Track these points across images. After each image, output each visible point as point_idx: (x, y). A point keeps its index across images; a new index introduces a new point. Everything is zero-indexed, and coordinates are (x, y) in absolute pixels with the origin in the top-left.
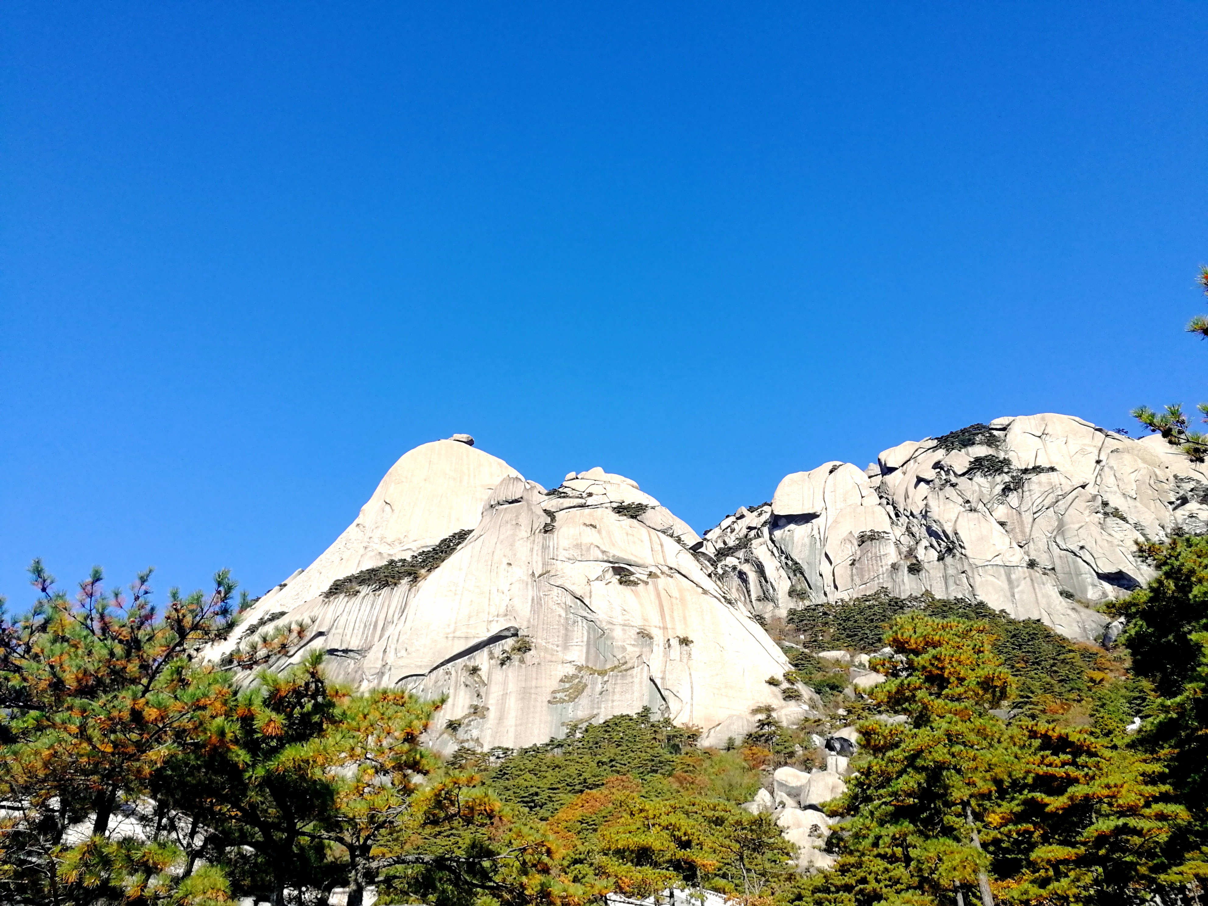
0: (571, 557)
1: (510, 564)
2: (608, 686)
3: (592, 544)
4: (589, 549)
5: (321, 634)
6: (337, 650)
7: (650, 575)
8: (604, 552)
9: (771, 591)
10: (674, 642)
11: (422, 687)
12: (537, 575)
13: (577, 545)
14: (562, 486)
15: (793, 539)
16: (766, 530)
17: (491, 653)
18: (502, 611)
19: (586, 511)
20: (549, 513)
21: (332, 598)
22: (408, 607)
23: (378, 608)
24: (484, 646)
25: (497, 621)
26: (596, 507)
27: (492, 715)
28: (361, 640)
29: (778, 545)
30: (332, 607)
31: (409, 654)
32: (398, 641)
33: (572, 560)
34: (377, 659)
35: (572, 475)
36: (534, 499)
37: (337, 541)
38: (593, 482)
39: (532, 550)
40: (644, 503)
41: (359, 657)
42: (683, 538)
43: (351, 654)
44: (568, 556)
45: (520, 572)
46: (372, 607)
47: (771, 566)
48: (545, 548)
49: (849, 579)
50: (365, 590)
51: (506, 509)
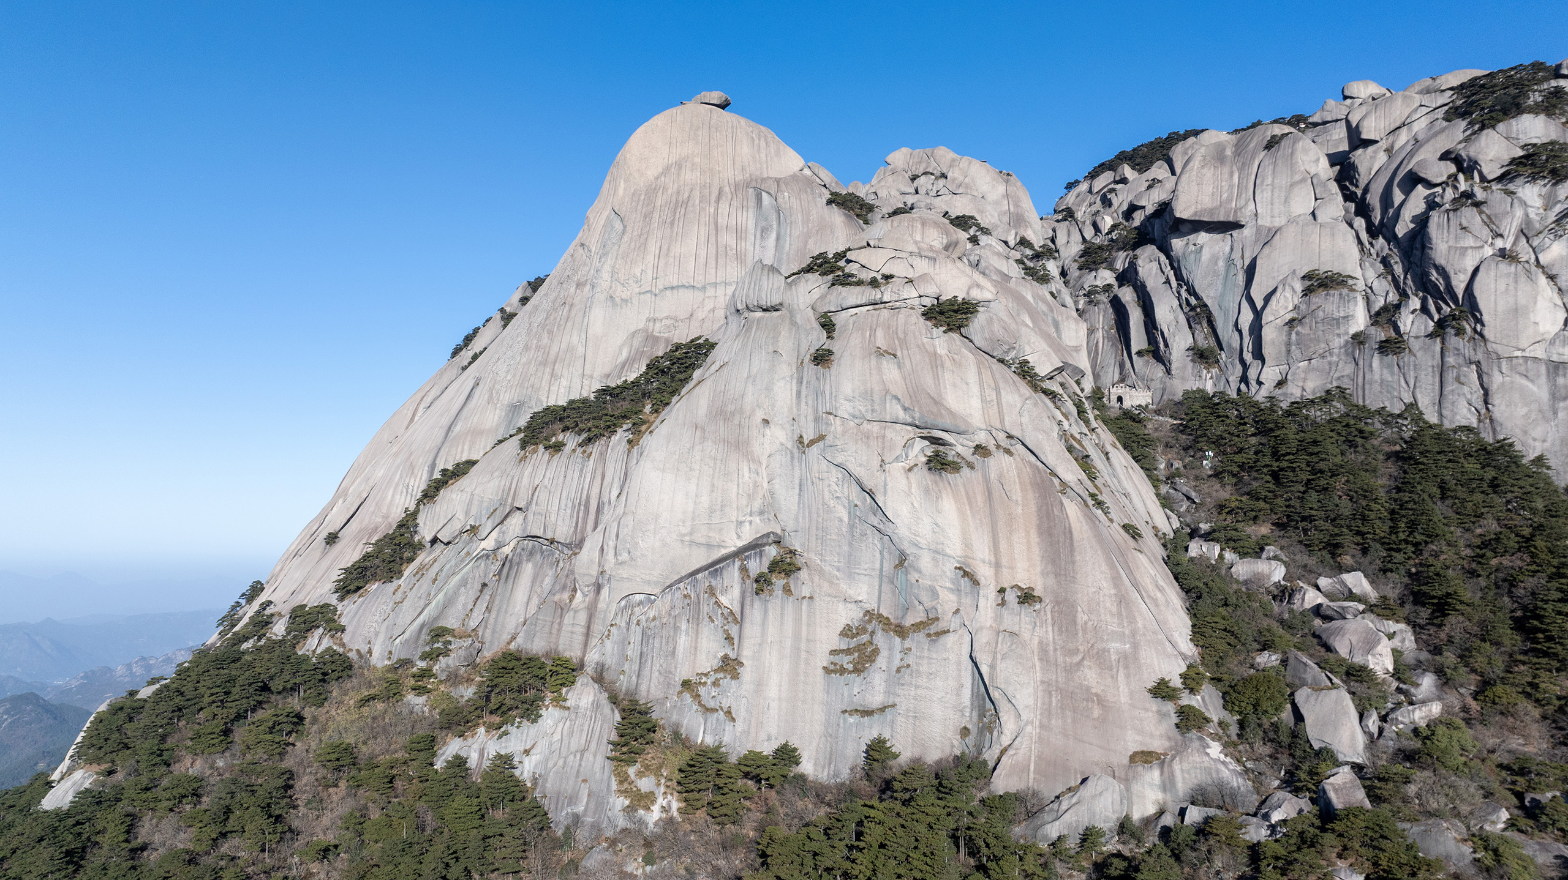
0: (857, 413)
1: (768, 422)
2: (910, 660)
3: (888, 390)
4: (882, 399)
5: (518, 510)
6: (540, 539)
7: (979, 449)
8: (907, 407)
9: (1162, 345)
10: (1011, 597)
11: (652, 616)
13: (866, 390)
15: (1199, 258)
17: (744, 570)
18: (758, 504)
19: (882, 314)
21: (529, 449)
22: (628, 481)
24: (734, 560)
25: (751, 524)
26: (896, 307)
27: (747, 673)
28: (570, 527)
29: (1176, 265)
30: (528, 470)
31: (632, 559)
32: (617, 536)
33: (859, 418)
34: (592, 561)
39: (799, 396)
40: (974, 296)
41: (569, 554)
43: (559, 548)
44: (851, 410)
45: (782, 436)
46: (581, 474)
48: (818, 391)
49: (1284, 349)
50: (570, 441)
51: (759, 320)
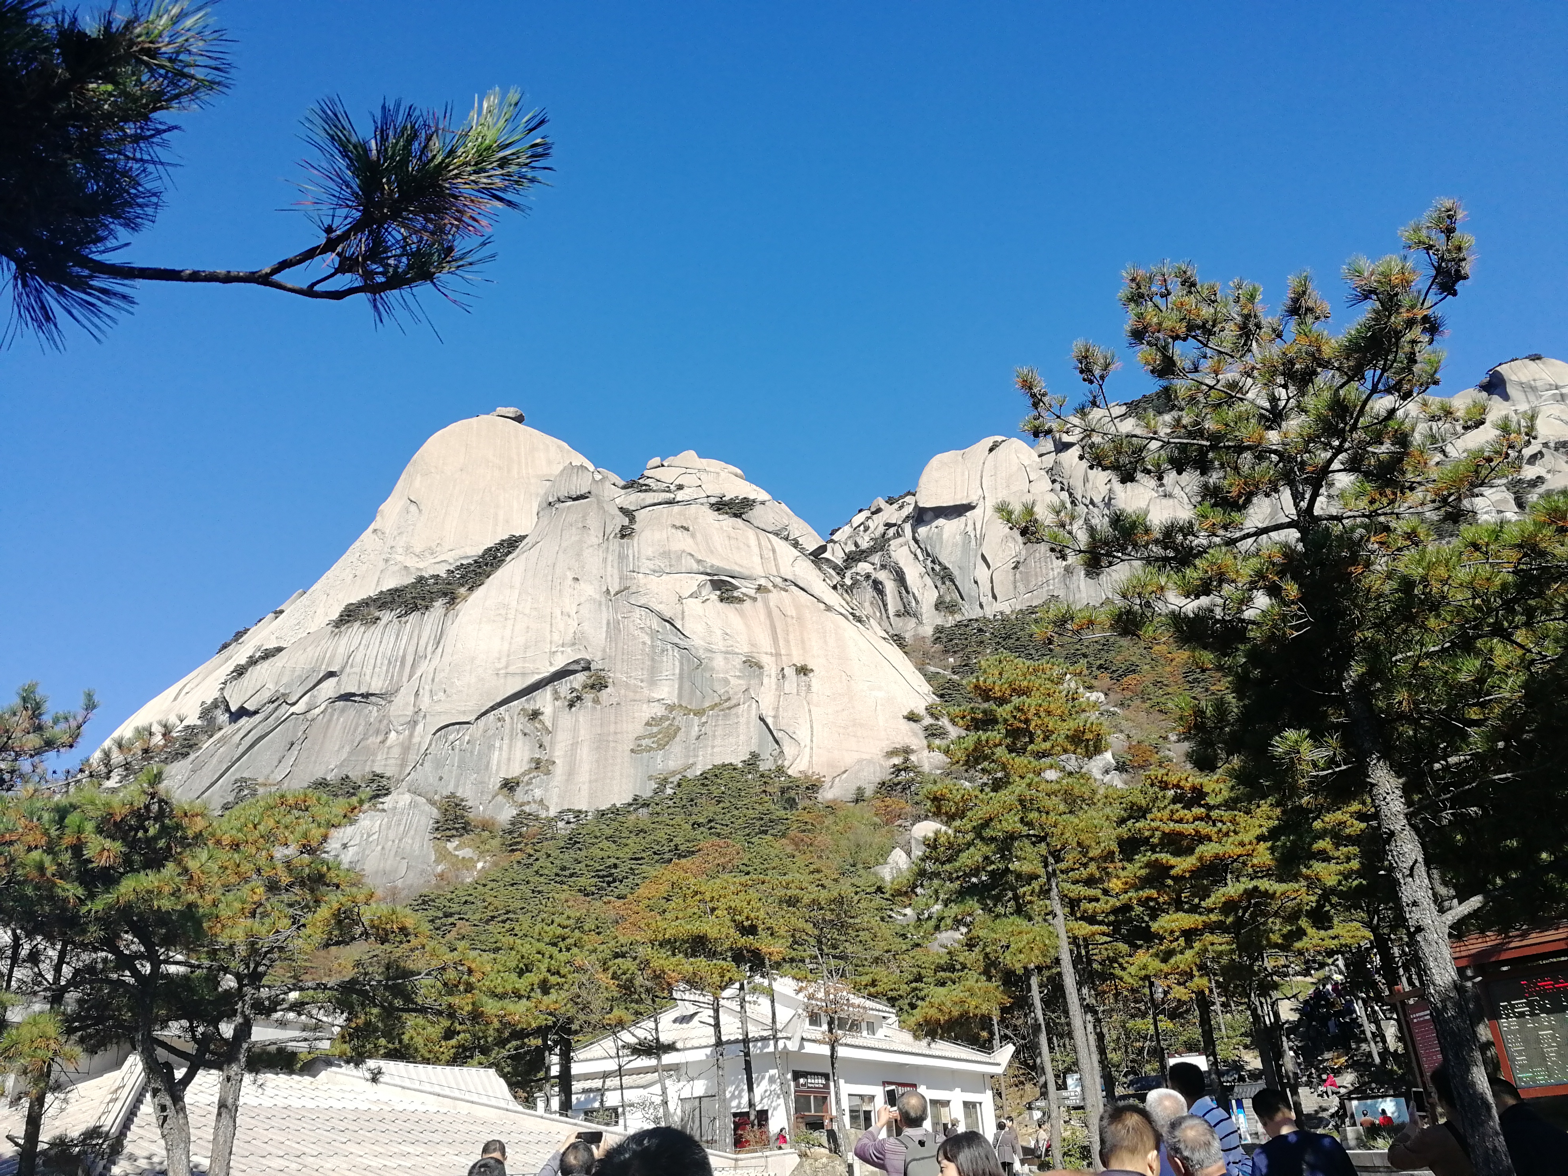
0: (657, 568)
1: (577, 579)
2: (706, 729)
3: (684, 551)
4: (679, 558)
5: (331, 674)
6: (354, 695)
7: (759, 588)
8: (699, 562)
9: (913, 604)
10: (790, 672)
11: (467, 738)
12: (612, 593)
13: (664, 552)
14: (642, 476)
15: (941, 538)
16: (908, 527)
17: (556, 692)
18: (569, 638)
19: (676, 508)
20: (628, 513)
21: (343, 628)
22: (444, 637)
24: (546, 685)
25: (562, 652)
26: (688, 503)
27: (559, 770)
28: (385, 680)
29: (923, 546)
30: (344, 640)
31: (448, 696)
32: (433, 680)
33: (659, 572)
35: (656, 461)
36: (606, 494)
37: (348, 553)
38: (684, 470)
39: (605, 560)
40: (752, 497)
41: (383, 703)
42: (800, 540)
43: (373, 699)
44: (652, 567)
45: (590, 590)
46: (397, 638)
47: (913, 573)
48: (622, 557)
49: (1011, 587)
50: (386, 616)
51: (569, 507)
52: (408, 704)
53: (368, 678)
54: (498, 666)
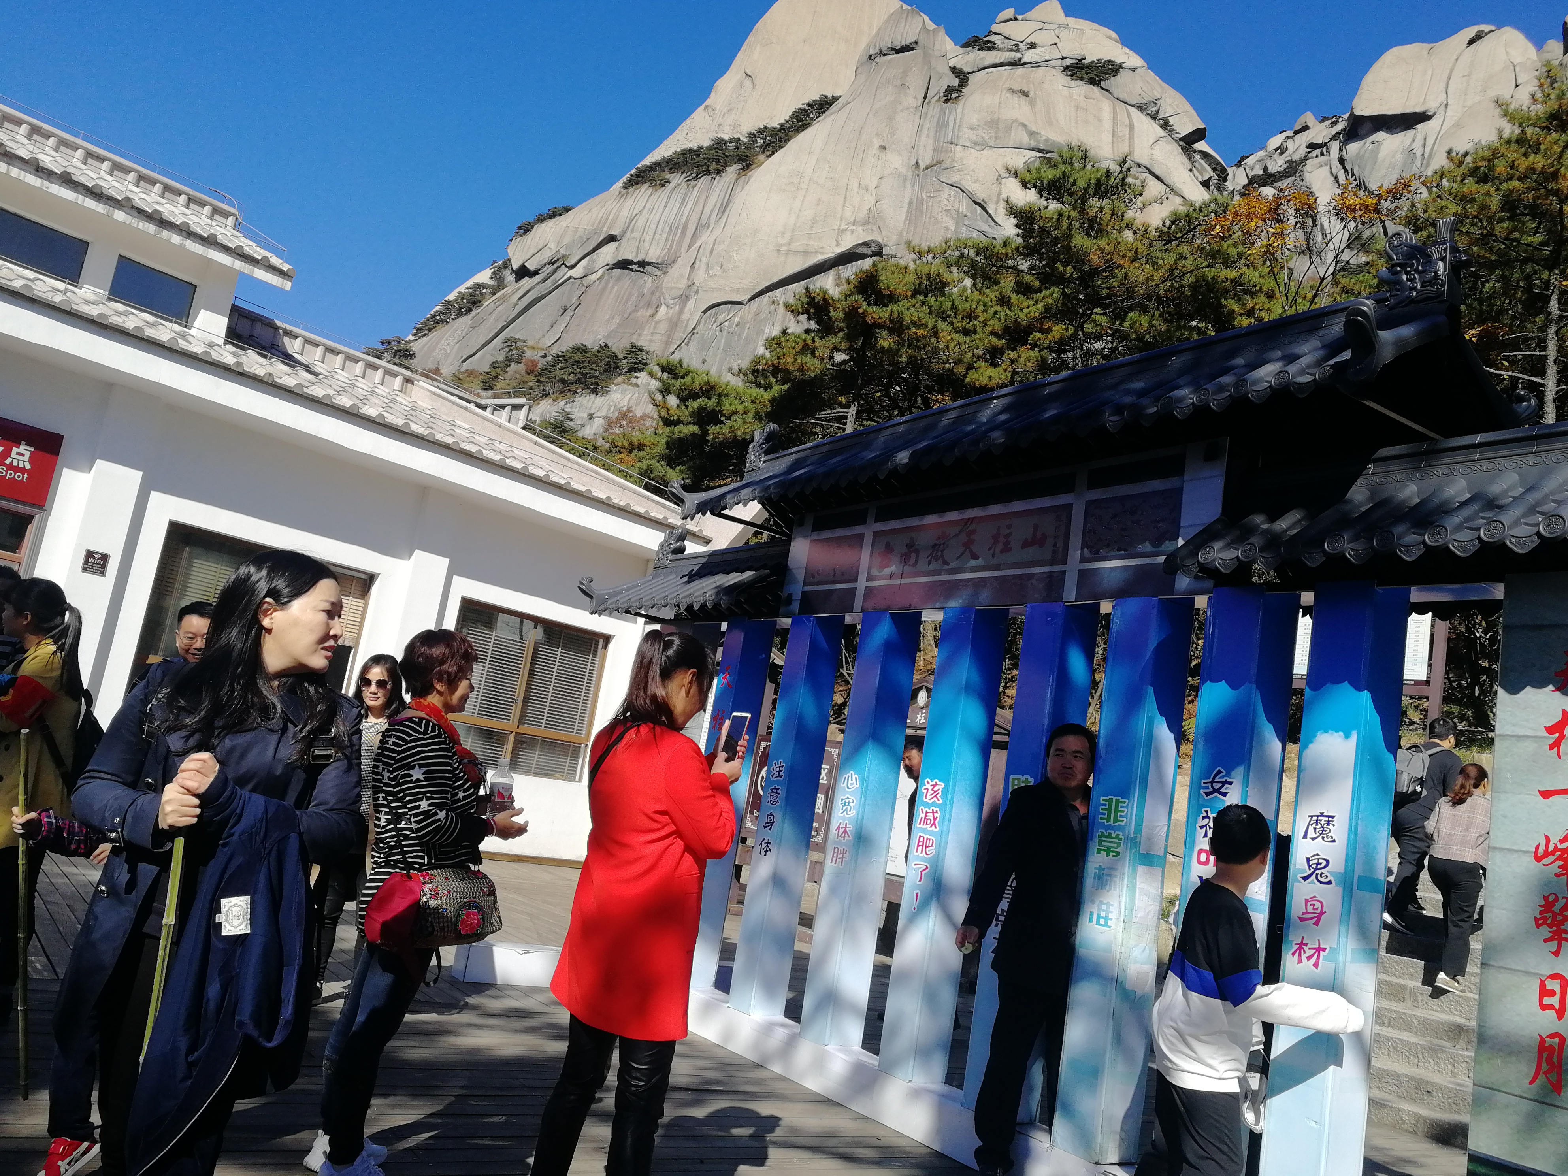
0: (980, 140)
1: (885, 148)
3: (1016, 120)
4: (1009, 128)
8: (1032, 134)
12: (922, 165)
13: (992, 121)
14: (992, 33)
18: (862, 215)
19: (1020, 71)
20: (962, 76)
22: (730, 206)
23: (690, 203)
26: (1036, 65)
33: (980, 145)
35: (1009, 13)
36: (937, 47)
37: (677, 131)
38: (1041, 25)
39: (920, 128)
42: (1172, 121)
44: (974, 138)
45: (897, 162)
46: (682, 203)
52: (682, 276)
53: (647, 244)
54: (781, 241)
